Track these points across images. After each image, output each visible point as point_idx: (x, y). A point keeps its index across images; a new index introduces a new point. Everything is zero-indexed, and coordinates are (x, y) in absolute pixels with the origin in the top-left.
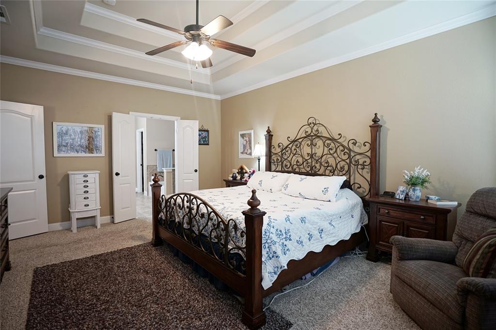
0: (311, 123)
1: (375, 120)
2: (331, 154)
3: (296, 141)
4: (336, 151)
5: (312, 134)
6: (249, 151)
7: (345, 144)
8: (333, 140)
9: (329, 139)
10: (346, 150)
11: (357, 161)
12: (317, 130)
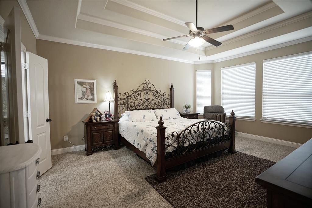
0: (146, 83)
1: (172, 86)
2: (156, 99)
3: (138, 91)
4: (159, 97)
5: (147, 89)
6: (91, 97)
7: (162, 94)
8: (157, 92)
9: (156, 92)
10: (163, 97)
11: (167, 102)
12: (150, 87)
